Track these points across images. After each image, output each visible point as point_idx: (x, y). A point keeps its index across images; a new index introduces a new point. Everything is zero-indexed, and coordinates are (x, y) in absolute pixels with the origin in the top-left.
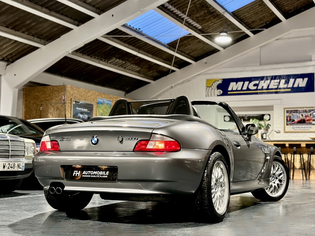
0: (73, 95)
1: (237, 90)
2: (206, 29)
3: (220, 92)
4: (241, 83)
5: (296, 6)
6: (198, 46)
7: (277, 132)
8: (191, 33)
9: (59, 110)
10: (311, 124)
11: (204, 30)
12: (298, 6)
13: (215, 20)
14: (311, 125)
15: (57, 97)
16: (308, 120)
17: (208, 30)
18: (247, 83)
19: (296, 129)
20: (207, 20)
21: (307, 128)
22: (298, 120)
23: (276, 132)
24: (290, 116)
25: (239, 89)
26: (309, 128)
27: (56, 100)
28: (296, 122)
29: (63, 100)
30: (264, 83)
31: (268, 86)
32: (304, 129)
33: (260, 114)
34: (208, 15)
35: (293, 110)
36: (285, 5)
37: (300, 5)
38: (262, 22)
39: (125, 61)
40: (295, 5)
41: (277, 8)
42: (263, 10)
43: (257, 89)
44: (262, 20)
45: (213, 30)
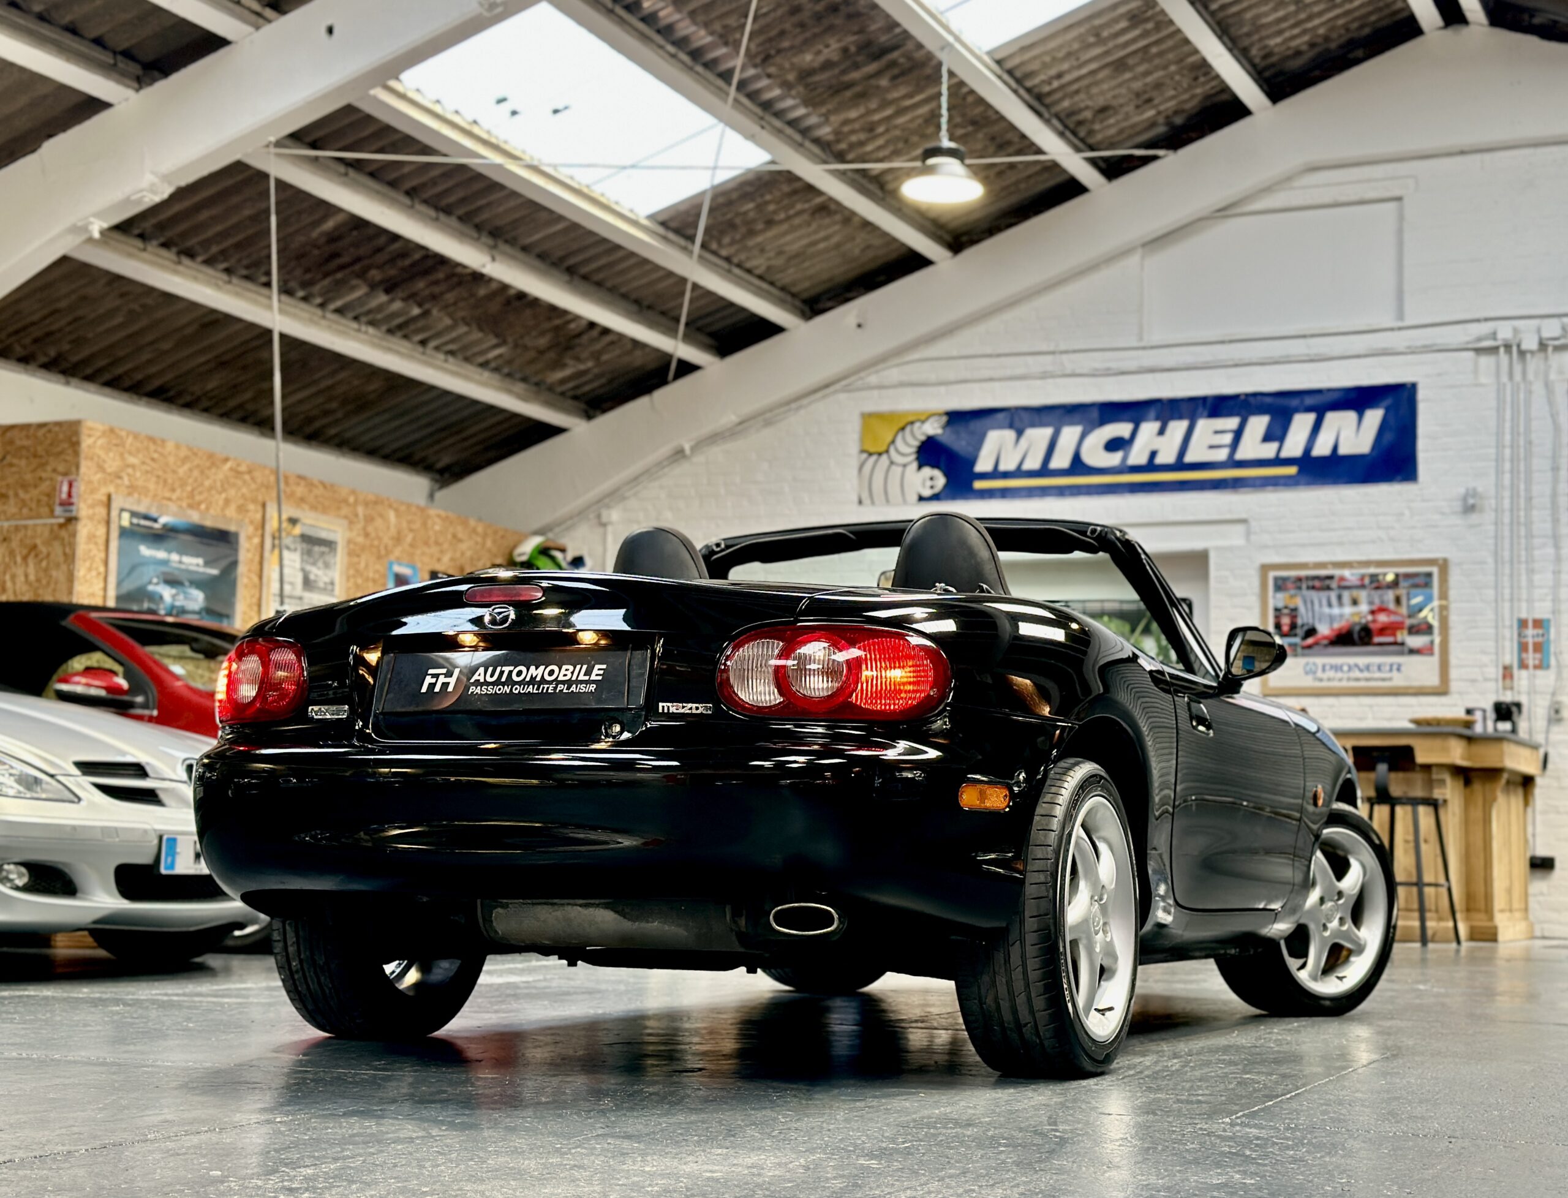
0: (120, 477)
1: (1018, 473)
2: (854, 138)
3: (932, 479)
4: (1047, 432)
5: (1321, 31)
6: (816, 232)
8: (777, 160)
9: (36, 556)
10: (1400, 648)
11: (843, 146)
12: (1334, 35)
13: (902, 91)
14: (1401, 653)
15: (25, 486)
16: (1382, 631)
17: (869, 148)
18: (1070, 434)
19: (1325, 676)
20: (857, 89)
21: (1379, 668)
22: (1332, 630)
24: (1295, 610)
25: (1033, 463)
26: (1391, 670)
27: (24, 504)
28: (1325, 638)
29: (62, 504)
31: (1183, 450)
32: (1366, 674)
34: (860, 59)
35: (1308, 578)
36: (1263, 26)
37: (1343, 31)
39: (420, 305)
40: (1319, 25)
41: (1225, 39)
42: (1154, 50)
43: (1123, 468)
45: (891, 148)
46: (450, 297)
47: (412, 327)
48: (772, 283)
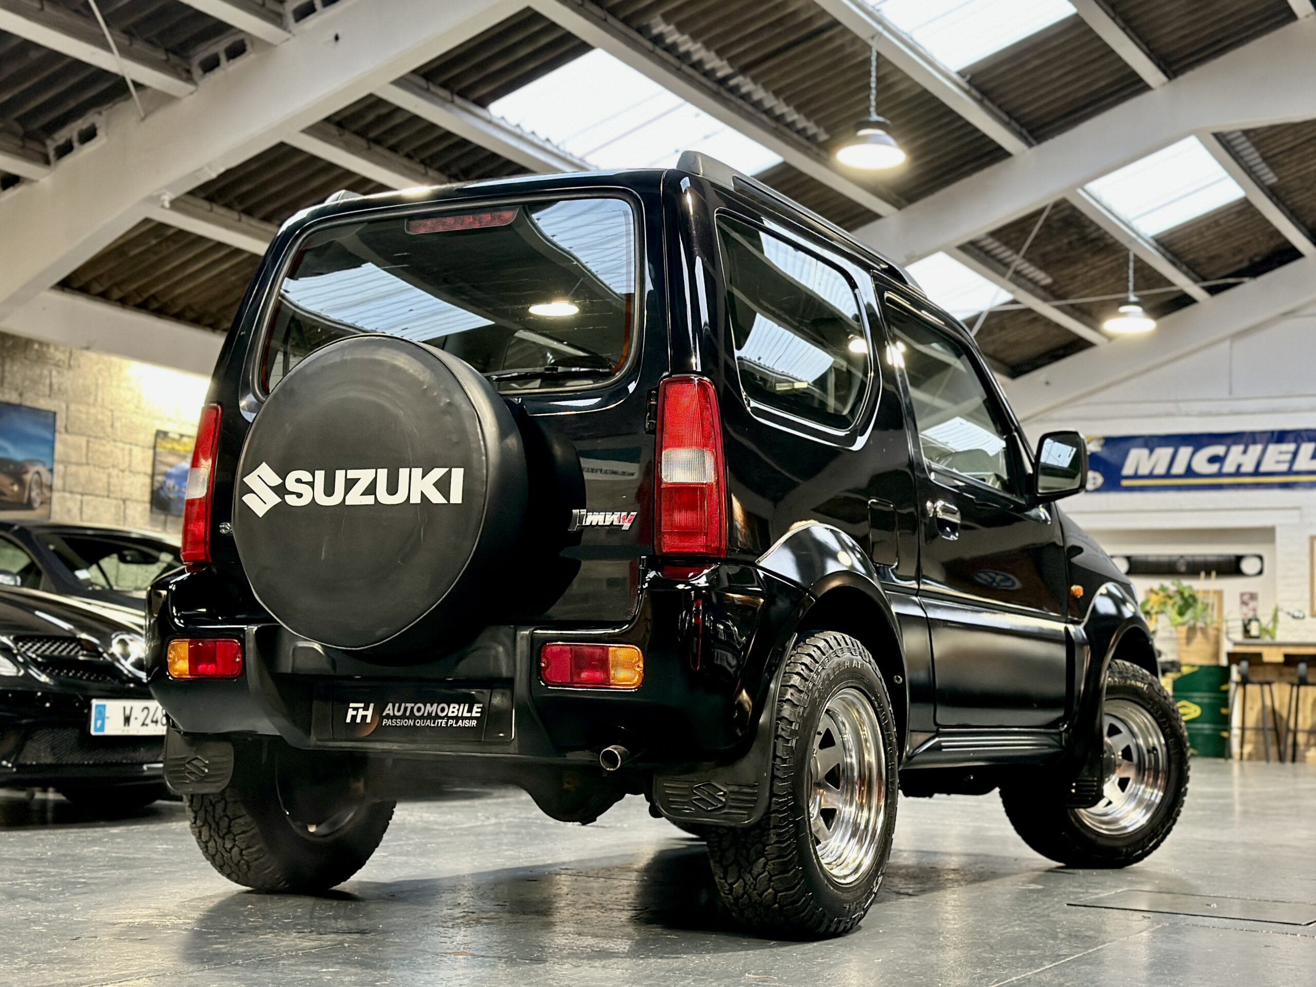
1: (1151, 476)
2: (1063, 283)
3: (1095, 478)
4: (1169, 451)
7: (1294, 617)
8: (1019, 299)
18: (1185, 452)
20: (1073, 259)
23: (1290, 618)
25: (1161, 470)
30: (1245, 452)
31: (1259, 464)
33: (1229, 556)
34: (1078, 246)
38: (1239, 257)
41: (1292, 219)
42: (1247, 227)
43: (1219, 474)
44: (1241, 251)
45: (1083, 286)
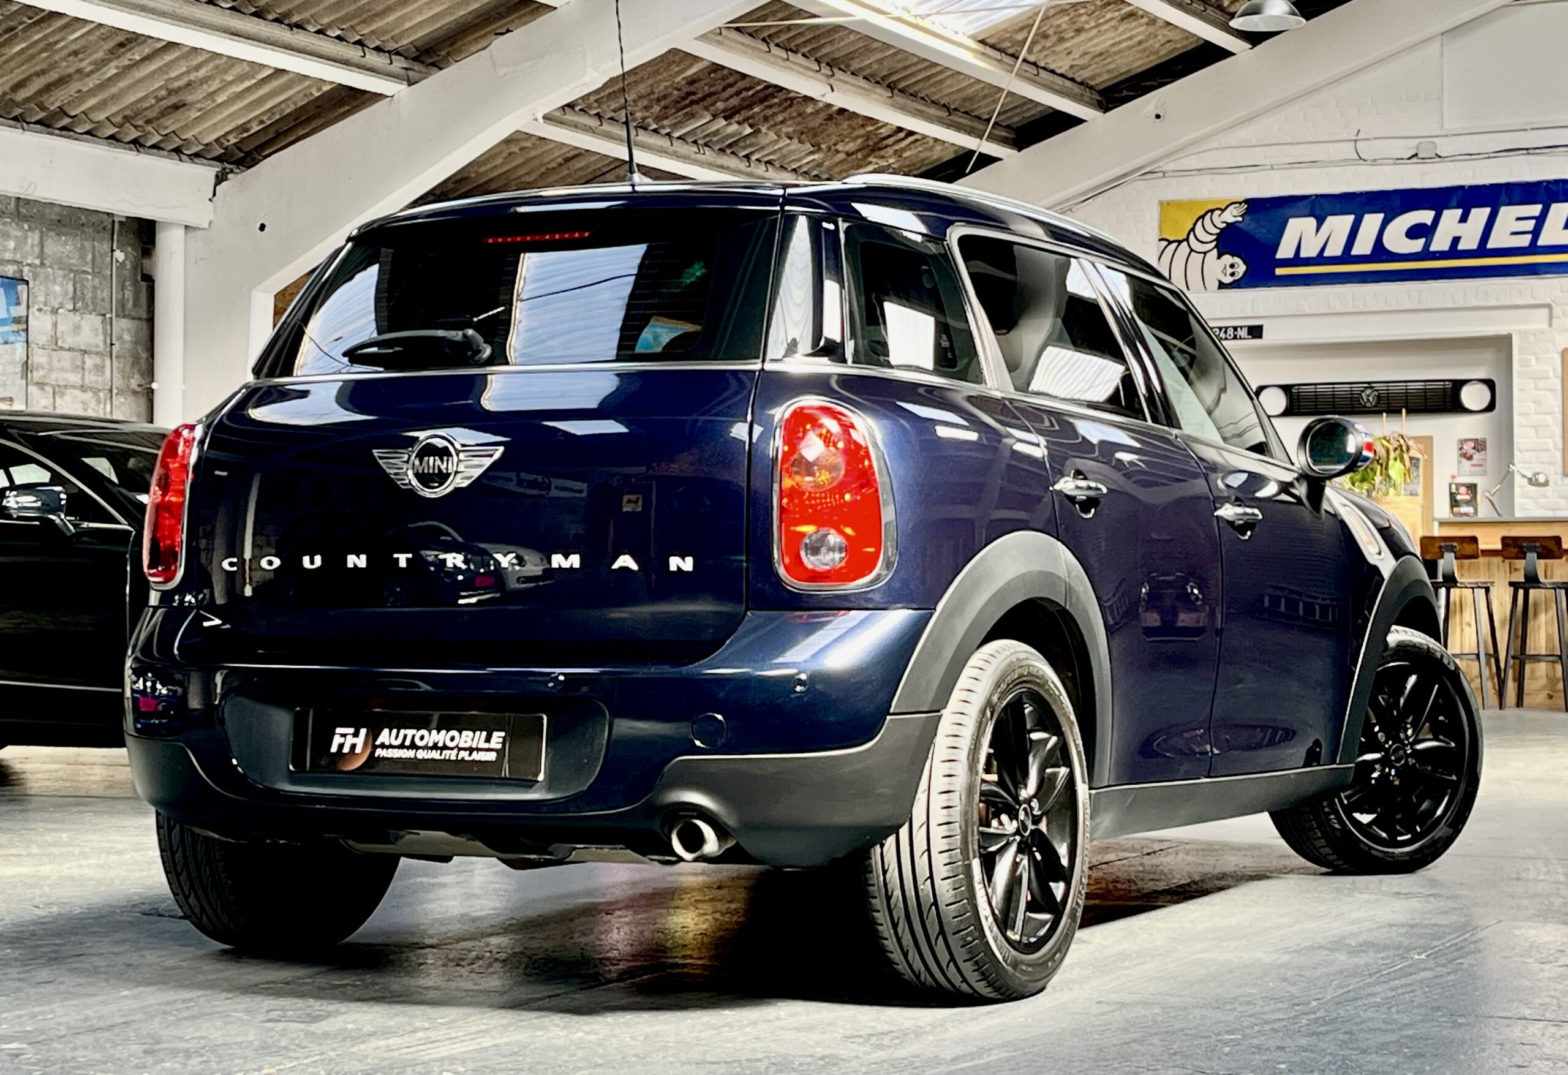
1: (1320, 259)
3: (1232, 266)
4: (1347, 220)
18: (1372, 222)
25: (1335, 249)
30: (1464, 219)
31: (1485, 237)
33: (1442, 381)
39: (752, 126)
46: (780, 118)
47: (742, 144)
48: (1073, 80)
